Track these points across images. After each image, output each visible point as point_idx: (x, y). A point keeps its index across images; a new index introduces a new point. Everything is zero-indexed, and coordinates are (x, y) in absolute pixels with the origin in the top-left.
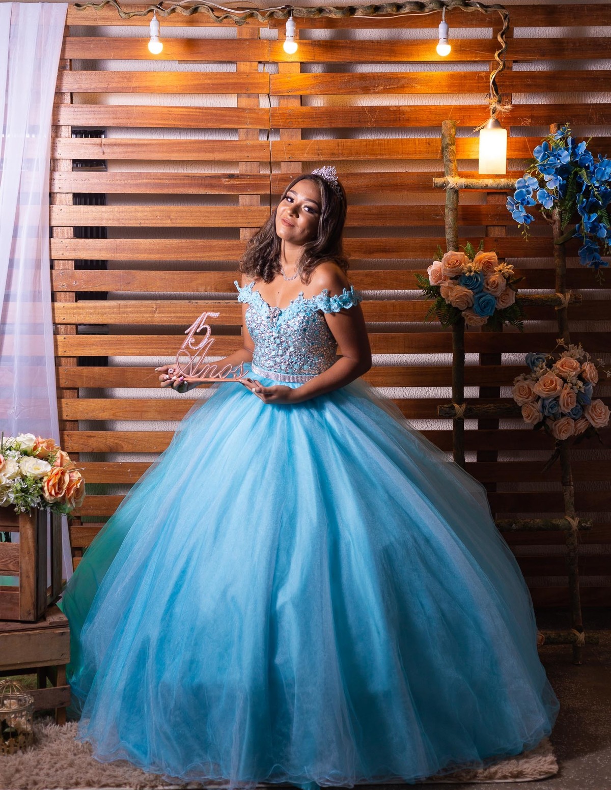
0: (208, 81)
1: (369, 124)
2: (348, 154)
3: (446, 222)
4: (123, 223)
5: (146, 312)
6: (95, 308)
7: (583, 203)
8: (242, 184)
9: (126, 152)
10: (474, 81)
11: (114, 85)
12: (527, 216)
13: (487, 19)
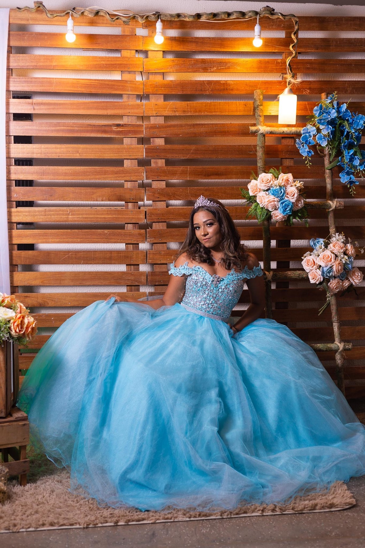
0: (103, 62)
1: (207, 92)
2: (194, 111)
3: (258, 155)
4: (47, 156)
5: (63, 215)
6: (29, 212)
7: (345, 143)
8: (126, 130)
9: (49, 109)
10: (275, 65)
11: (41, 64)
12: (310, 152)
13: (282, 25)
